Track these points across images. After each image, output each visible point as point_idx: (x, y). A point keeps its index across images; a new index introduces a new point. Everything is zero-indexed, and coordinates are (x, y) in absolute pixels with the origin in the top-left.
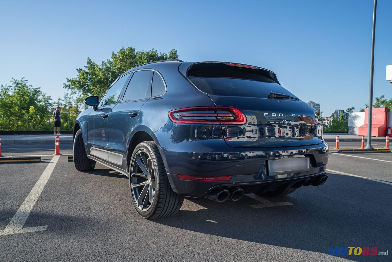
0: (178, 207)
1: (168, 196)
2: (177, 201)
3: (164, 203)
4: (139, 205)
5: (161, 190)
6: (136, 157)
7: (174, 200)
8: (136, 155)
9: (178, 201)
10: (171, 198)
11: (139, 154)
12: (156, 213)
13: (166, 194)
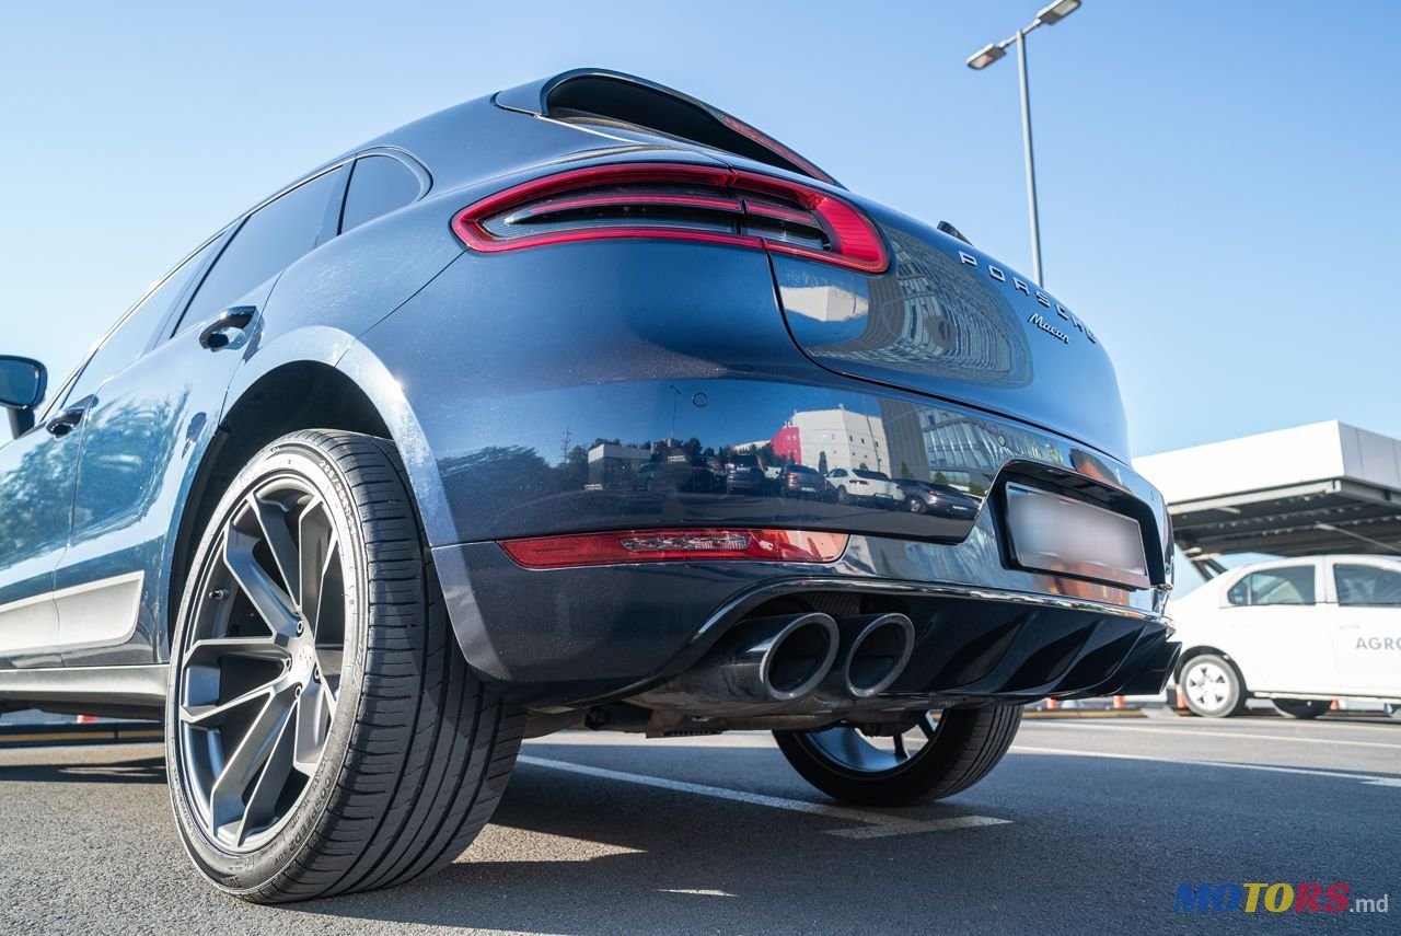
0: (481, 796)
1: (429, 715)
2: (479, 755)
3: (401, 757)
4: (220, 821)
5: (385, 670)
6: (225, 541)
7: (462, 743)
8: (226, 528)
9: (484, 751)
10: (448, 727)
11: (251, 510)
12: (334, 835)
13: (416, 699)
